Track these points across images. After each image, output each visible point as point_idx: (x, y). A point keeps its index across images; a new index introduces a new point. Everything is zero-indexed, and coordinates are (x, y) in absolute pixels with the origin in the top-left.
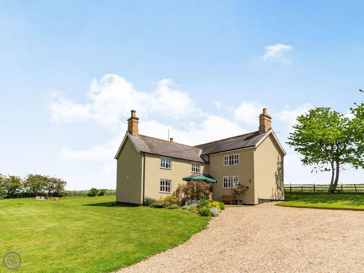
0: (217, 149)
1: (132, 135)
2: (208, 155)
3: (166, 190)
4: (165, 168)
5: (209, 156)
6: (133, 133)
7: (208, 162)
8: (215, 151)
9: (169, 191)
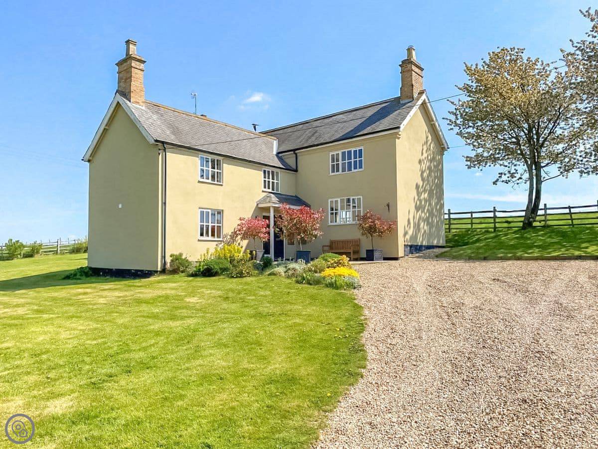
0: (313, 138)
1: (130, 101)
2: (294, 150)
3: (213, 235)
4: (210, 181)
5: (296, 154)
6: (132, 95)
7: (295, 168)
8: (310, 143)
9: (219, 236)
